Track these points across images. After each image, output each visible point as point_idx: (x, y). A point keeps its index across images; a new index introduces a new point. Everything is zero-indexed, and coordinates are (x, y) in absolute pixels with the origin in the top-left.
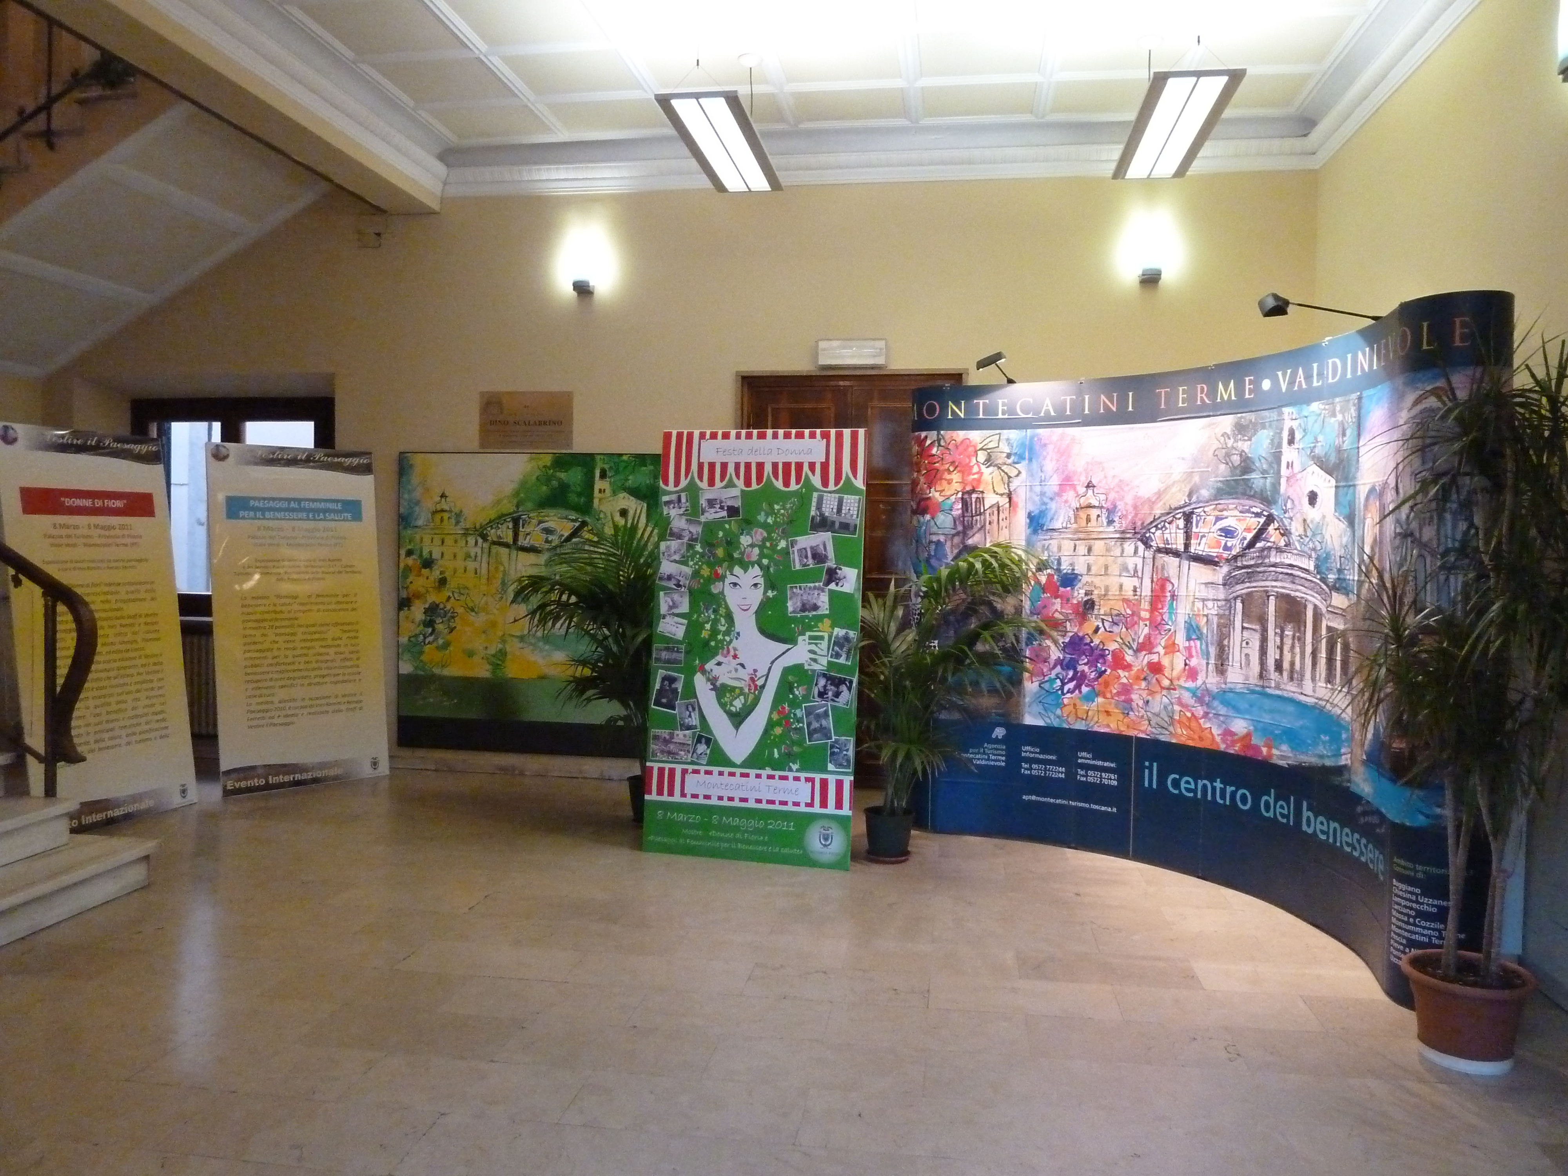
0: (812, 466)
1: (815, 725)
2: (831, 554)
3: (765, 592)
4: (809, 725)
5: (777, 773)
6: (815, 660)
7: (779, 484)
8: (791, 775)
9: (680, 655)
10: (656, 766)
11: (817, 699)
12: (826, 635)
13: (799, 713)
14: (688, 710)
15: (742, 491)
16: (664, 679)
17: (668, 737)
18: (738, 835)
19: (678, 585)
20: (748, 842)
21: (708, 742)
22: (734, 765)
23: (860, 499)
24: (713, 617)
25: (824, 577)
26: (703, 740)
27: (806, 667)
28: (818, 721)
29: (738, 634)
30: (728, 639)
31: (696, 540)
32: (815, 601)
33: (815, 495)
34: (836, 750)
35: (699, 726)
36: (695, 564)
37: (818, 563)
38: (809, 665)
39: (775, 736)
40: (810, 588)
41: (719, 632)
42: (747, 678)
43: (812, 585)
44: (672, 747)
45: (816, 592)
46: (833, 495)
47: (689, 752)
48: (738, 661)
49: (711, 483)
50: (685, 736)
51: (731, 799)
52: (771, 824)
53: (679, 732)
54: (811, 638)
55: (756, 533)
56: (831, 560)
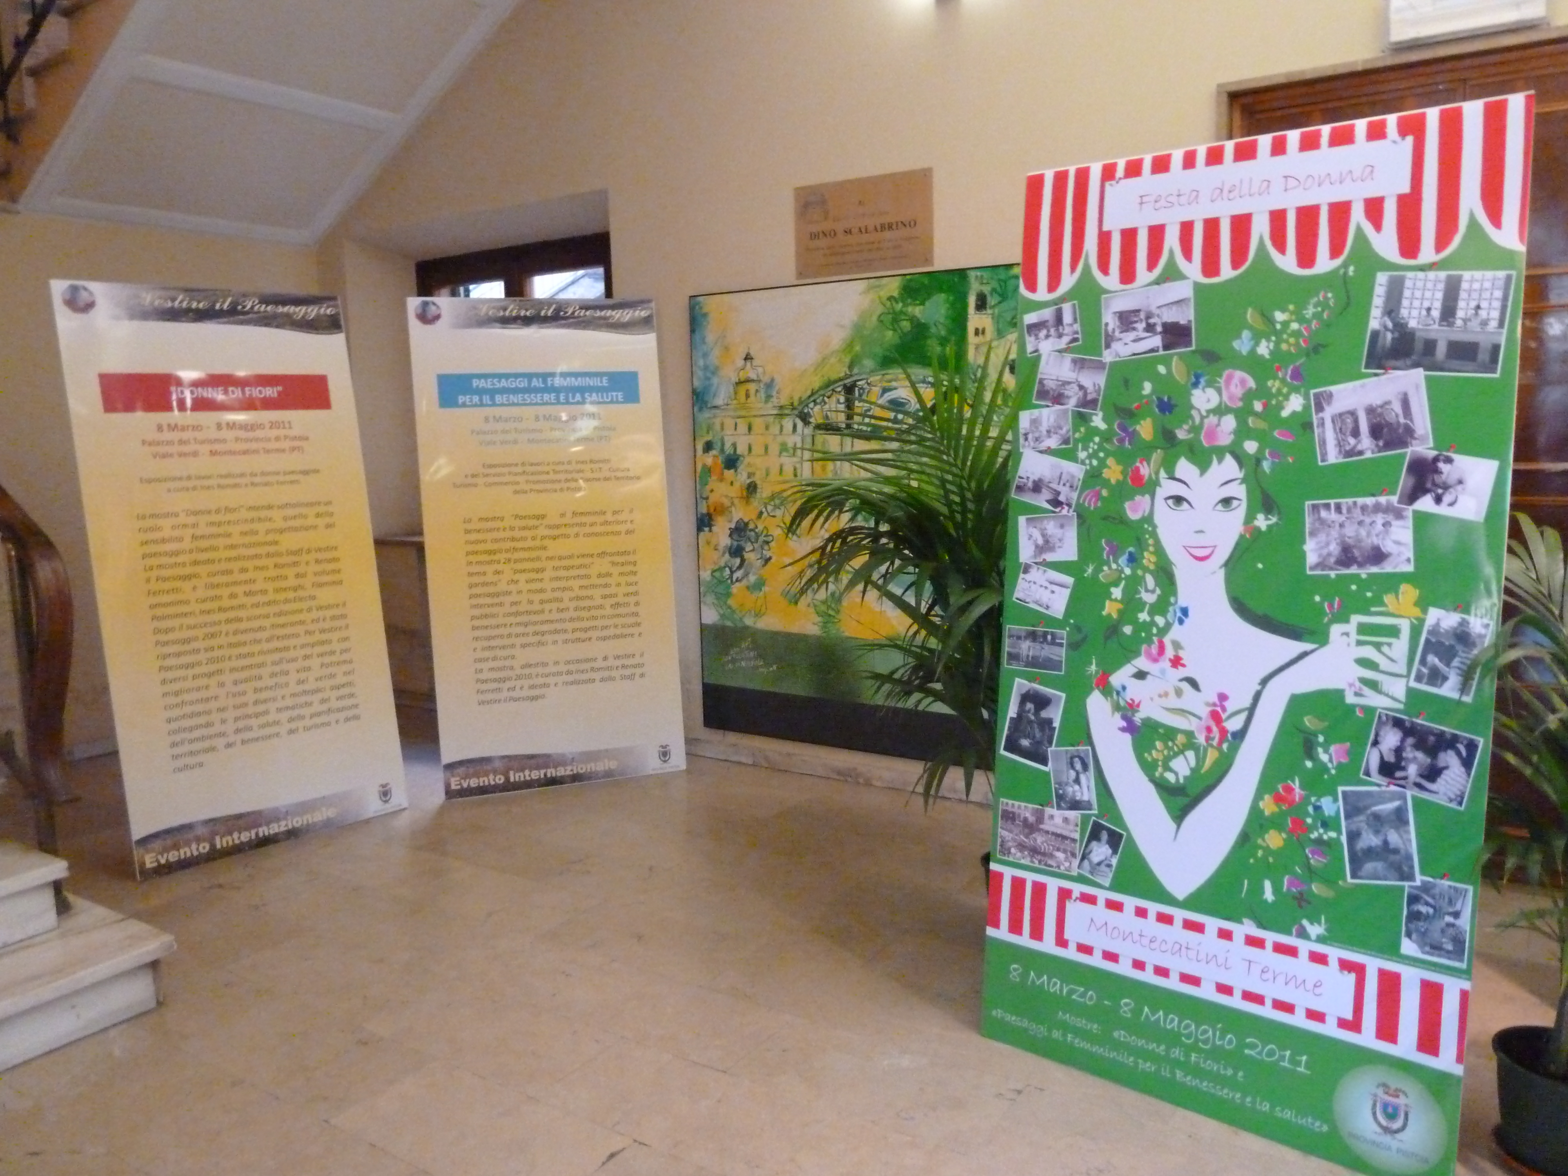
0: (1374, 209)
1: (1369, 839)
2: (1422, 423)
3: (1250, 518)
4: (1353, 836)
5: (1271, 937)
6: (1373, 685)
7: (1287, 262)
8: (1304, 947)
9: (1056, 649)
10: (1008, 873)
11: (1376, 778)
12: (1405, 626)
13: (1330, 806)
14: (1073, 767)
15: (1197, 286)
16: (1026, 698)
17: (1032, 819)
18: (1176, 1053)
19: (1056, 502)
20: (1198, 1072)
21: (1115, 840)
22: (1171, 901)
23: (1509, 278)
24: (1128, 571)
25: (1404, 480)
26: (1104, 836)
27: (1350, 699)
28: (1377, 832)
29: (1185, 612)
30: (1160, 620)
31: (1092, 404)
32: (1376, 541)
33: (1382, 278)
34: (1423, 909)
35: (1095, 806)
36: (1090, 457)
37: (1388, 446)
38: (1357, 694)
39: (1267, 849)
40: (1364, 508)
41: (1141, 605)
42: (1204, 712)
43: (1369, 501)
44: (1040, 839)
45: (1380, 519)
46: (1431, 275)
47: (1073, 855)
48: (1182, 672)
49: (1128, 275)
50: (1066, 820)
51: (1161, 972)
52: (1253, 1046)
53: (1054, 811)
54: (1363, 629)
55: (1229, 379)
56: (1423, 439)
